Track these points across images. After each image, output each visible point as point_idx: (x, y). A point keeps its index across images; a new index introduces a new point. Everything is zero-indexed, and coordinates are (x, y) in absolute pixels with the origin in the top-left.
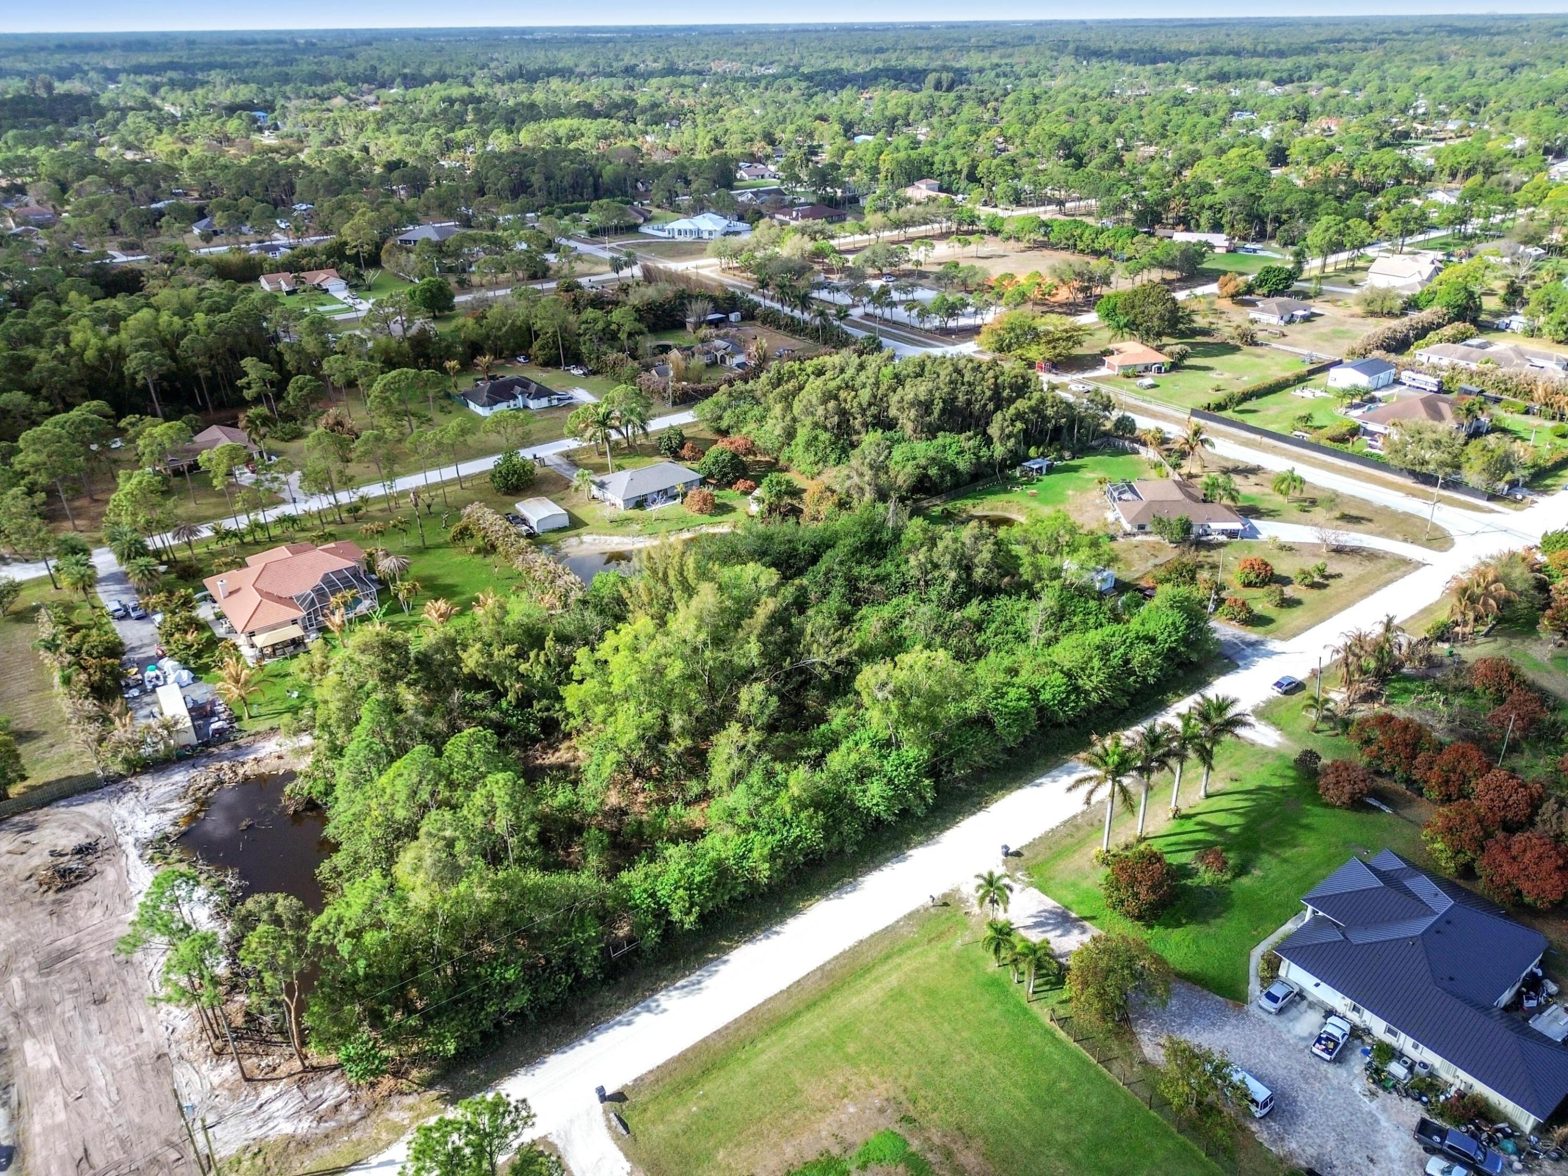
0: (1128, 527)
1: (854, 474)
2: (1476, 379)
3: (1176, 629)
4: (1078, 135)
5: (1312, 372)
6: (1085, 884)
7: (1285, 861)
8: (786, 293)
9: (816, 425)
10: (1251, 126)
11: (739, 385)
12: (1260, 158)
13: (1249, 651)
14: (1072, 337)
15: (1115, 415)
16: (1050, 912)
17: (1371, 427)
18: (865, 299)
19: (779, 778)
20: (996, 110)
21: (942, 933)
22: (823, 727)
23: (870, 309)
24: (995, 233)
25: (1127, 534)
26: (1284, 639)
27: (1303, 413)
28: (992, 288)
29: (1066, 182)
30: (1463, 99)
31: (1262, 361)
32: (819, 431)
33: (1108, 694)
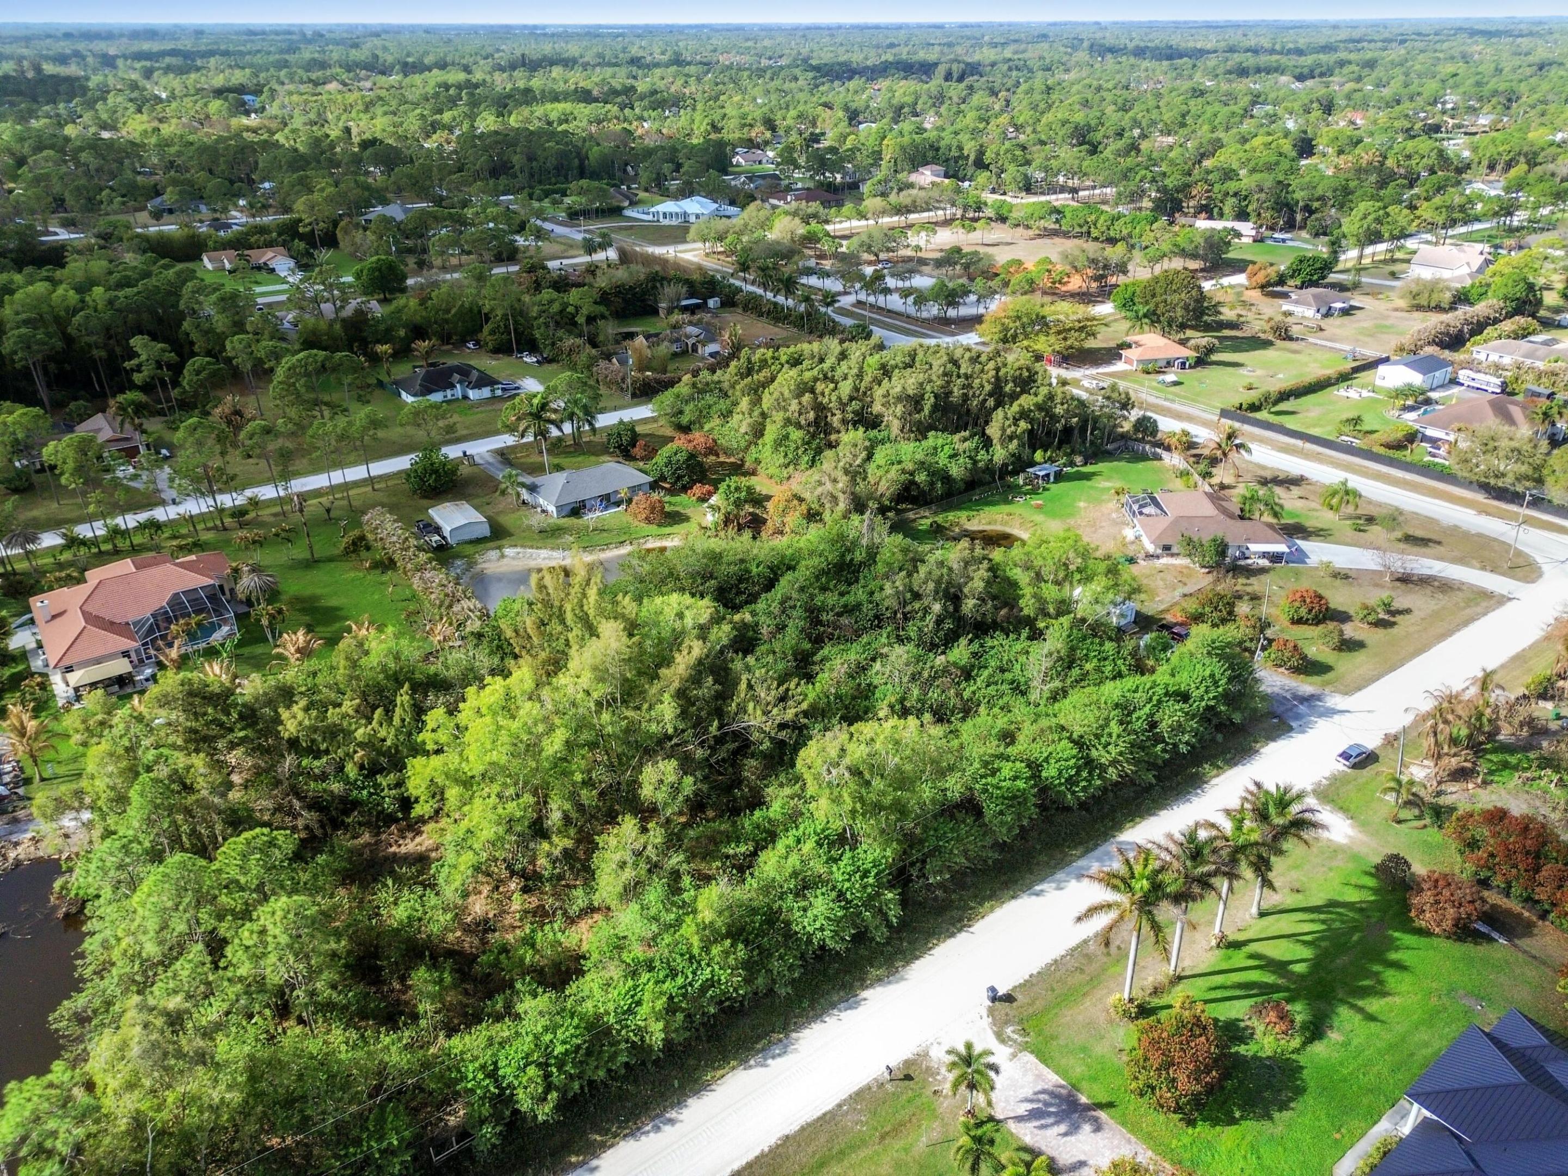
0: (1151, 548)
1: (825, 479)
2: (1544, 380)
3: (1216, 683)
4: (1093, 123)
5: (1356, 370)
6: (1101, 1049)
7: (1371, 1018)
8: (767, 277)
9: (788, 422)
10: (1273, 118)
11: (705, 376)
12: (1287, 146)
13: (1302, 708)
14: (1086, 328)
15: (1135, 414)
16: (1052, 1094)
17: (1430, 432)
18: (858, 286)
19: (685, 896)
20: (1008, 102)
21: (902, 1124)
22: (757, 813)
23: (862, 296)
24: (1003, 219)
25: (1149, 556)
26: (1348, 692)
27: (1351, 415)
28: (997, 275)
29: (1080, 167)
30: (1495, 93)
31: (1297, 356)
32: (791, 429)
33: (1129, 768)
